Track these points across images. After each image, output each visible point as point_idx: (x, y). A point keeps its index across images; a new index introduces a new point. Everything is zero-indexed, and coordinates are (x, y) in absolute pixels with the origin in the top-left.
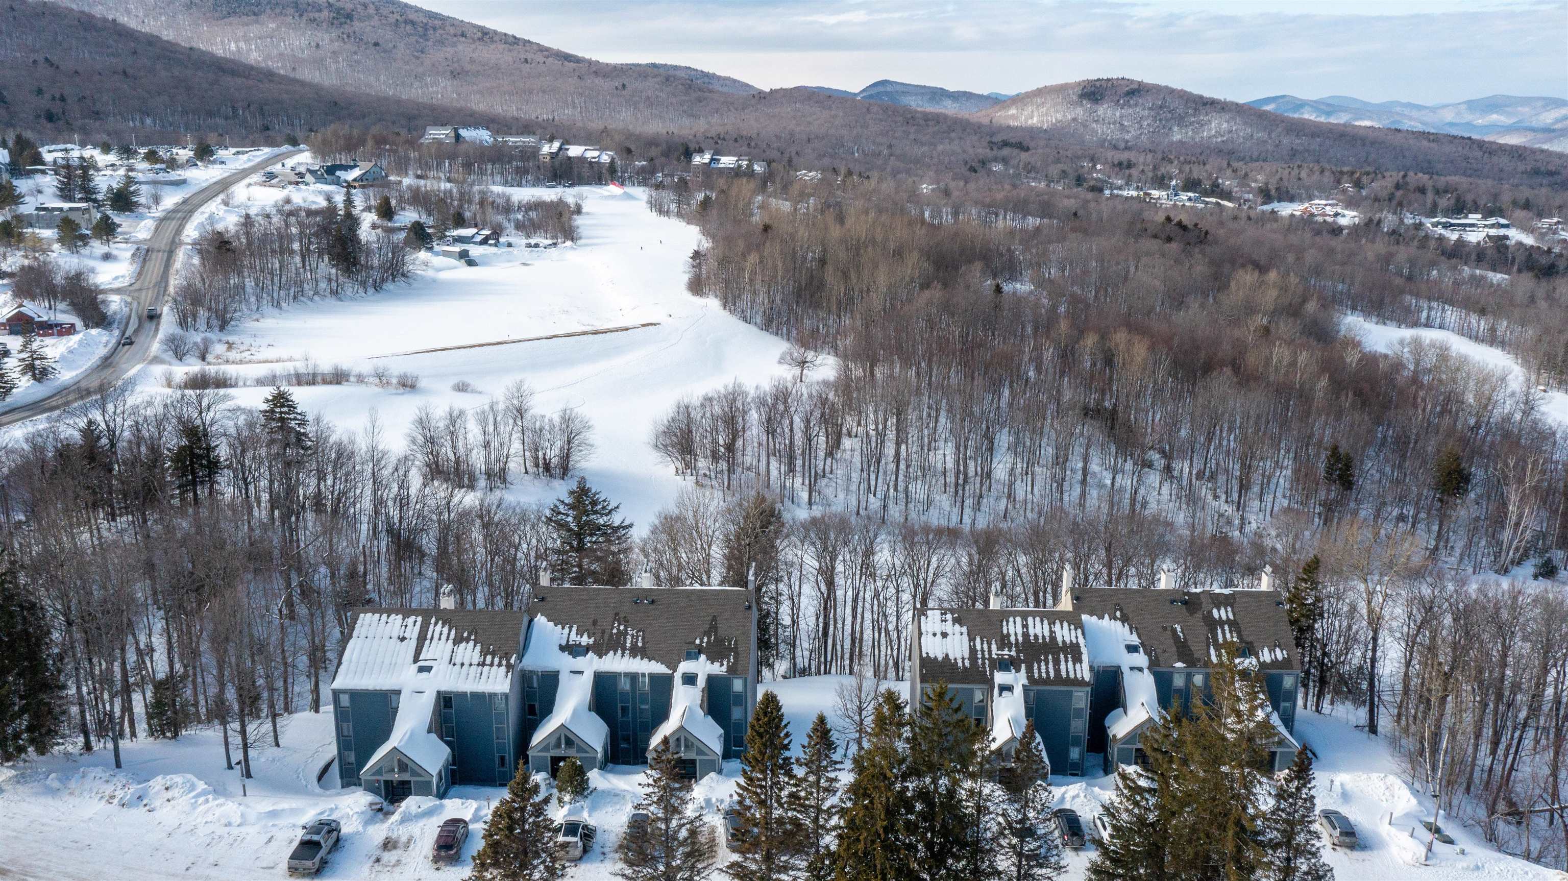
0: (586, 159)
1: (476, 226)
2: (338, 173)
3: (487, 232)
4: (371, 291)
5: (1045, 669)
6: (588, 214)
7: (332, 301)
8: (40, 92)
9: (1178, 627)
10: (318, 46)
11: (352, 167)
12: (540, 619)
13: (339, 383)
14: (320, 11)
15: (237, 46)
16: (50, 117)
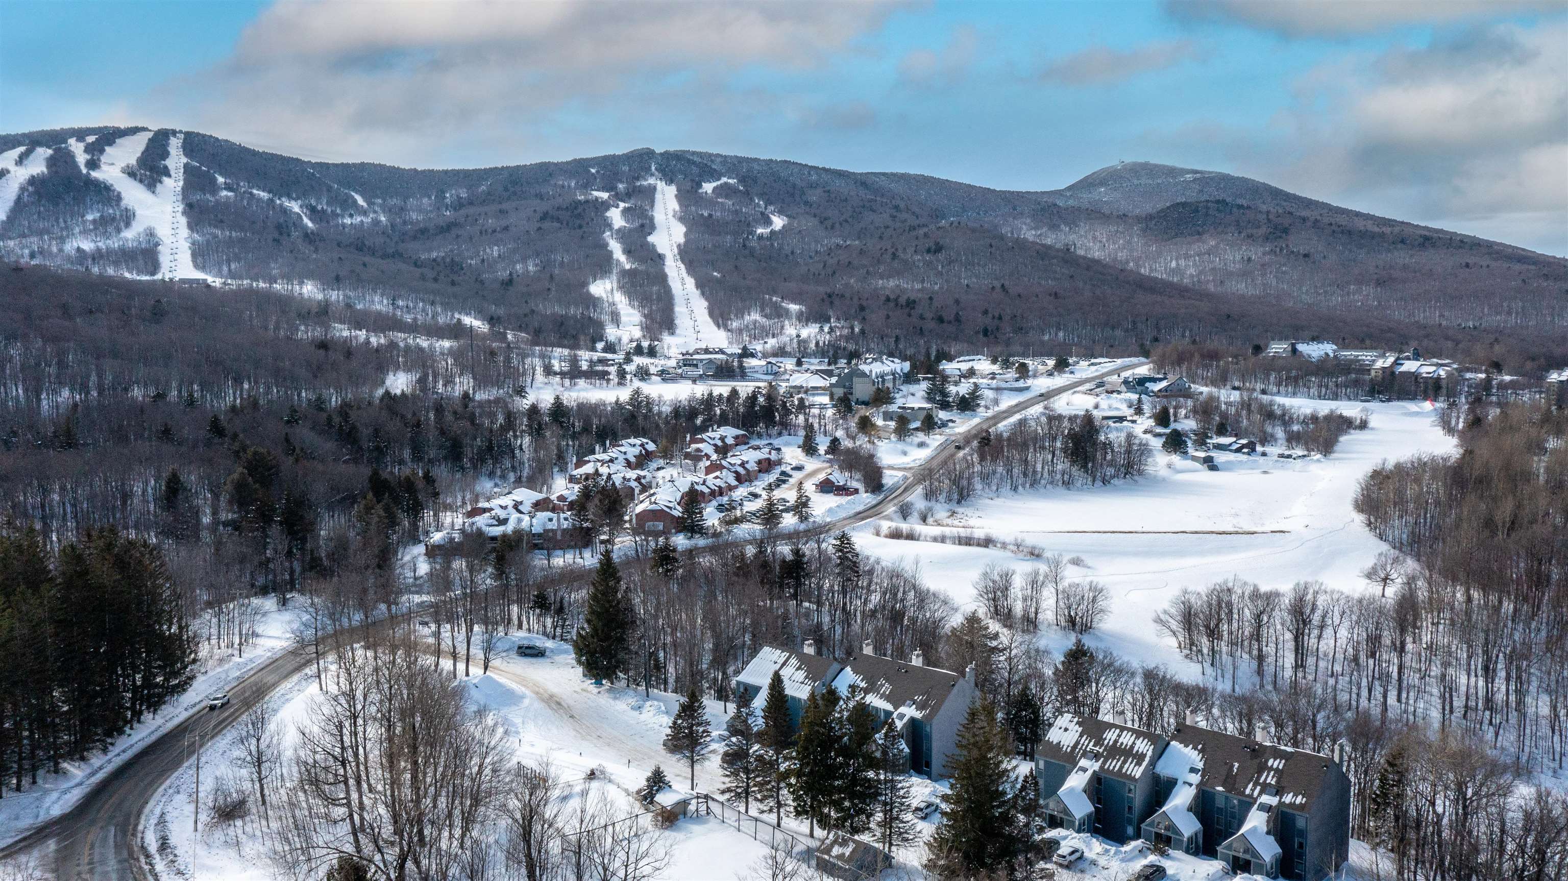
0: (1421, 374)
1: (1236, 435)
2: (1147, 385)
3: (1244, 441)
4: (1099, 483)
5: (1114, 765)
6: (1372, 429)
7: (1061, 490)
8: (986, 312)
9: (1236, 765)
10: (1249, 259)
11: (1161, 380)
12: (848, 669)
13: (986, 546)
14: (1259, 227)
15: (1178, 264)
16: (986, 332)
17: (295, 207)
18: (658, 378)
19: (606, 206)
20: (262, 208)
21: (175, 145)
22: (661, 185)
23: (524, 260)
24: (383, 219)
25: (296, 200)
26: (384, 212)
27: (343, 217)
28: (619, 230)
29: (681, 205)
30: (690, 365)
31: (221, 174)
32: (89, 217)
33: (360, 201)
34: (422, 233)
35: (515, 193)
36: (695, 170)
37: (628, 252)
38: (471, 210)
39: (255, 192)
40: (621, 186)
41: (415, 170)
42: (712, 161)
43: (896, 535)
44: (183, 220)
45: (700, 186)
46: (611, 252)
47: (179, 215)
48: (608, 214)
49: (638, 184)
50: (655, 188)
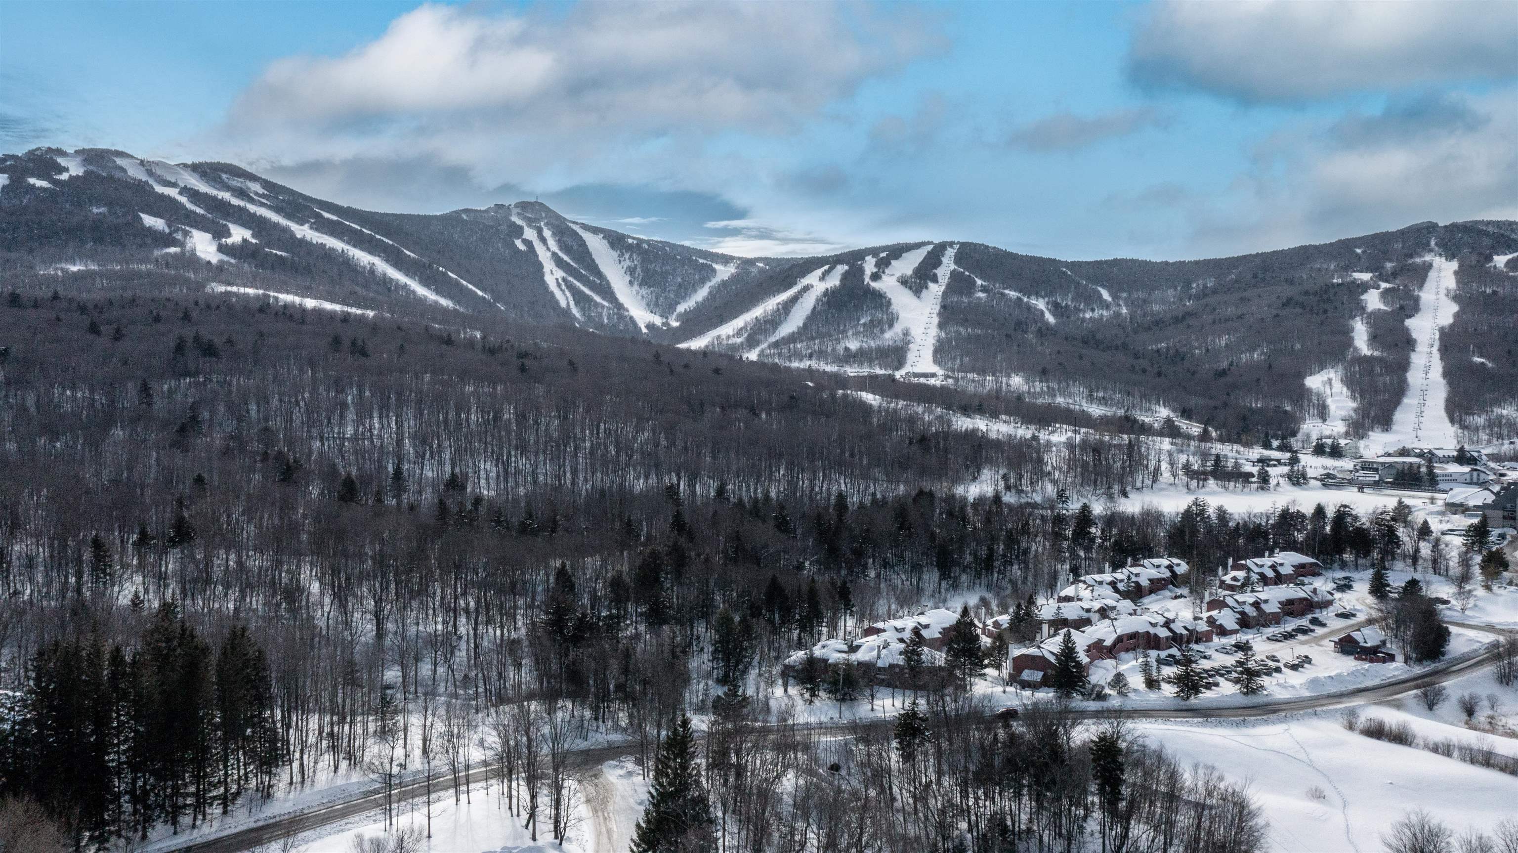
17: (1041, 304)
18: (1319, 483)
19: (1364, 287)
20: (1009, 306)
21: (950, 252)
22: (1439, 262)
23: (1252, 349)
24: (1124, 311)
25: (1043, 297)
26: (1127, 306)
27: (1085, 312)
28: (1370, 315)
29: (1458, 282)
30: (1369, 469)
31: (981, 278)
32: (862, 321)
33: (1106, 295)
34: (1158, 324)
35: (1264, 280)
36: (1486, 241)
37: (1374, 339)
38: (1211, 300)
39: (1007, 292)
40: (1389, 265)
41: (1167, 263)
42: (1512, 230)
43: (1377, 732)
44: (936, 320)
45: (1491, 259)
46: (1352, 339)
47: (934, 316)
48: (1364, 297)
49: (1410, 261)
50: (1430, 266)
